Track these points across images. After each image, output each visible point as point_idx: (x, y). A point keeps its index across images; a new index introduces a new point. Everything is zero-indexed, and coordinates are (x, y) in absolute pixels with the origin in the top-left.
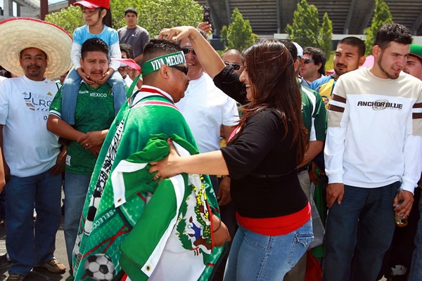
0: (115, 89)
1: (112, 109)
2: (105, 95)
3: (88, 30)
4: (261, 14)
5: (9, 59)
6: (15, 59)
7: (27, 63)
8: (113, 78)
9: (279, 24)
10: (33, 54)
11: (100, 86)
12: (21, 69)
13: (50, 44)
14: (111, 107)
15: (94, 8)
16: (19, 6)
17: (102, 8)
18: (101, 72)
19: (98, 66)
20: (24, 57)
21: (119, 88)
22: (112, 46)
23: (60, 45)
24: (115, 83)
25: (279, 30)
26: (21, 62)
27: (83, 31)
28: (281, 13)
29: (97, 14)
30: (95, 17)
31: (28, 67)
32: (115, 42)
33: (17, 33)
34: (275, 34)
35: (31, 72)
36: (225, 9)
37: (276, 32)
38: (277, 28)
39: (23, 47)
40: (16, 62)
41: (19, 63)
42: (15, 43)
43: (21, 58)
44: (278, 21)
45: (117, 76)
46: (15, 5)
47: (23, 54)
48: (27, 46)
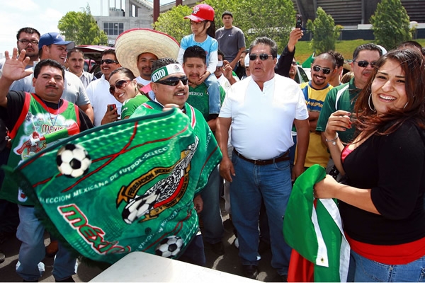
0: (210, 89)
1: (207, 106)
2: (201, 94)
3: (194, 39)
4: (346, 6)
5: (129, 61)
6: (133, 62)
7: (142, 65)
8: (208, 80)
9: (363, 15)
10: (148, 58)
11: (198, 86)
12: (138, 70)
13: (162, 50)
14: (206, 104)
15: (199, 21)
16: (137, 8)
17: (207, 21)
18: (198, 75)
19: (195, 70)
20: (140, 60)
21: (214, 89)
22: (212, 53)
23: (170, 52)
24: (210, 84)
25: (363, 21)
26: (138, 64)
27: (189, 39)
28: (366, 5)
29: (203, 27)
30: (201, 29)
31: (143, 68)
32: (214, 50)
33: (137, 41)
34: (359, 25)
35: (145, 72)
36: (312, 3)
37: (360, 23)
38: (361, 19)
39: (141, 52)
40: (134, 64)
41: (136, 65)
42: (135, 48)
43: (138, 60)
44: (363, 12)
45: (213, 79)
46: (134, 7)
47: (140, 58)
48: (144, 51)
